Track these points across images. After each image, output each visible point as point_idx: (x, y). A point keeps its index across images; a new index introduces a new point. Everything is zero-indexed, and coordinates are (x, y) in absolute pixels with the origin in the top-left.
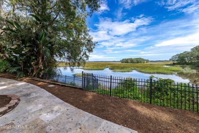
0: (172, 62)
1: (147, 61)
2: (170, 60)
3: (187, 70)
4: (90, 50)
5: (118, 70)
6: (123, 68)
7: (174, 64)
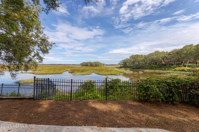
0: (119, 66)
1: (104, 65)
2: (119, 64)
3: (128, 71)
4: (45, 51)
5: (79, 73)
6: (83, 71)
7: (121, 67)
